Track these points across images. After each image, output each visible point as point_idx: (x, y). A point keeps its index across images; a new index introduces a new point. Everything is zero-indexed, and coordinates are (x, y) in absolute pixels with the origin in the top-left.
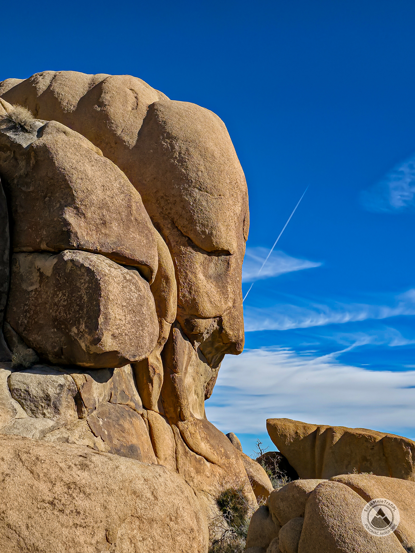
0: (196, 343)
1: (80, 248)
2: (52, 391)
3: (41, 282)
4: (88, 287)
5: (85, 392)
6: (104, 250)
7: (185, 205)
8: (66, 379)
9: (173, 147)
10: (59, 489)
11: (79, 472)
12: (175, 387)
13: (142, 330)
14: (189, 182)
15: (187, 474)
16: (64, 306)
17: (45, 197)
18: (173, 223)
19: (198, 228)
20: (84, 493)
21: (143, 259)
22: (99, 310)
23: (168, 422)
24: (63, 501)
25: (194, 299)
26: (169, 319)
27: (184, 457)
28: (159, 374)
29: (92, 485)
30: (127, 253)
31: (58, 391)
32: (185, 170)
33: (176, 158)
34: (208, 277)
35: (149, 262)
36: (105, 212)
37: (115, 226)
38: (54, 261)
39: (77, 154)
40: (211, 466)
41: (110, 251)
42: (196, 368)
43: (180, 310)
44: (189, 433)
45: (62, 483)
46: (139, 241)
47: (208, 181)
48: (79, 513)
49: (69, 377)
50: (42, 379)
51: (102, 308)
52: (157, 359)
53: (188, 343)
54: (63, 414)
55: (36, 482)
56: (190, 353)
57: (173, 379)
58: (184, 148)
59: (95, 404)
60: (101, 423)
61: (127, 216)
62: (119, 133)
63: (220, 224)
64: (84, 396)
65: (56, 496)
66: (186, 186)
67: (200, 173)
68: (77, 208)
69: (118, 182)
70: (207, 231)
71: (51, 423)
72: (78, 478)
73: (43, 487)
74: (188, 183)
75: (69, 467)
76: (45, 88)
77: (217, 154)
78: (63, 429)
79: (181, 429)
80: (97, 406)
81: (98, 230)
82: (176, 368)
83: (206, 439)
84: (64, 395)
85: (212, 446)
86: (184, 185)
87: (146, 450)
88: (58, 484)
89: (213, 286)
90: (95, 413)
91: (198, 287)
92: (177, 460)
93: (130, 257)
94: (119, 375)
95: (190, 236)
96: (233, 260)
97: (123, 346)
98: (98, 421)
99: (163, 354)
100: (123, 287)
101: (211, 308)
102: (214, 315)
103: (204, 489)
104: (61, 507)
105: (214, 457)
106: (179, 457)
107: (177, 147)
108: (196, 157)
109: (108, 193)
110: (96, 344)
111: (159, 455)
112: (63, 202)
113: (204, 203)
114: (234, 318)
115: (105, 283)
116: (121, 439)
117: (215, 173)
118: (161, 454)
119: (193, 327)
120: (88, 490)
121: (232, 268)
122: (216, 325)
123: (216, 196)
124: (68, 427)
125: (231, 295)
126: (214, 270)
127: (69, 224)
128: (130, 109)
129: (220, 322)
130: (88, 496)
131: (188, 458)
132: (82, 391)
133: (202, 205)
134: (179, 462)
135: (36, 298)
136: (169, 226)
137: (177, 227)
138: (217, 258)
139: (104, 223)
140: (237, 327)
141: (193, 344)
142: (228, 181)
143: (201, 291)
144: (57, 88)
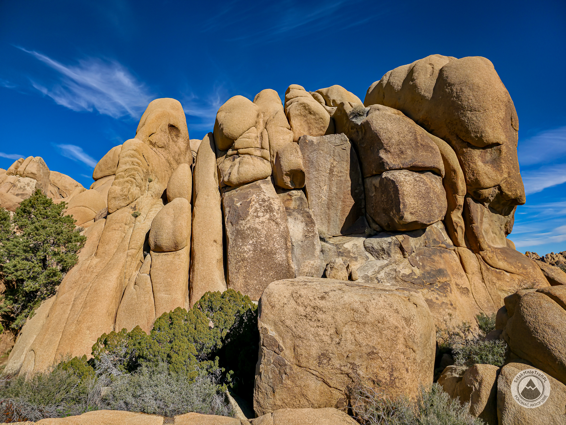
0: (485, 204)
1: (391, 169)
2: (385, 246)
3: (376, 191)
4: (394, 190)
5: (405, 244)
6: (405, 166)
7: (462, 123)
8: (392, 239)
9: (452, 90)
10: (309, 309)
11: (319, 301)
12: (474, 232)
13: (431, 207)
14: (463, 108)
15: (490, 281)
16: (386, 202)
17: (371, 147)
18: (457, 136)
19: (472, 135)
20: (322, 311)
21: (432, 165)
22: (400, 201)
23: (473, 252)
24: (311, 315)
25: (477, 179)
26: (460, 193)
27: (487, 271)
28: (461, 227)
29: (326, 307)
30: (420, 164)
31: (388, 246)
32: (460, 102)
33: (454, 96)
34: (485, 162)
35: (436, 165)
36: (401, 146)
37: (409, 152)
38: (379, 179)
39: (383, 119)
40: (510, 275)
41: (409, 166)
42: (490, 218)
43: (469, 187)
44: (488, 258)
45: (311, 307)
46: (426, 156)
47: (476, 104)
48: (319, 321)
49: (394, 238)
50: (380, 241)
51: (401, 200)
52: (459, 217)
53: (479, 205)
54: (393, 257)
55: (298, 307)
56: (482, 210)
57: (472, 228)
58: (459, 88)
59: (413, 249)
60: (418, 259)
61: (415, 144)
62: (422, 93)
63: (487, 129)
64: (404, 246)
65: (307, 313)
66: (462, 111)
67: (470, 101)
68: (385, 149)
69: (407, 127)
70: (479, 135)
71: (386, 262)
72: (319, 304)
73: (301, 309)
74: (463, 110)
75: (315, 299)
76: (386, 82)
77: (481, 84)
78: (394, 265)
79: (482, 255)
80: (414, 250)
81: (399, 157)
82: (473, 221)
83: (504, 259)
84: (392, 247)
85: (510, 263)
86: (460, 111)
87: (456, 270)
88: (308, 307)
89: (489, 168)
90: (413, 254)
91: (478, 171)
92: (482, 273)
93: (422, 166)
94: (430, 231)
95: (469, 141)
96: (503, 148)
97: (419, 218)
98: (416, 258)
99: (463, 214)
100: (414, 185)
101: (489, 182)
102: (493, 185)
103: (505, 289)
104: (310, 318)
105: (512, 269)
106: (483, 271)
107: (454, 90)
108: (467, 92)
109: (401, 135)
110: (402, 220)
111: (467, 271)
112: (378, 148)
113: (475, 119)
114: (511, 184)
115: (401, 186)
116: (432, 266)
117: (481, 97)
118: (469, 270)
119: (480, 195)
120: (324, 310)
121: (503, 153)
122: (497, 191)
123: (482, 112)
124: (397, 263)
125: (505, 170)
126: (490, 157)
127: (382, 159)
128: (429, 76)
129: (500, 188)
130: (324, 312)
131: (490, 272)
132: (402, 244)
133: (473, 120)
134: (484, 274)
135: (375, 200)
136: (455, 138)
137: (460, 138)
138: (490, 149)
139: (402, 152)
140: (514, 189)
141: (484, 205)
142: (490, 99)
143: (481, 173)
144: (392, 80)
